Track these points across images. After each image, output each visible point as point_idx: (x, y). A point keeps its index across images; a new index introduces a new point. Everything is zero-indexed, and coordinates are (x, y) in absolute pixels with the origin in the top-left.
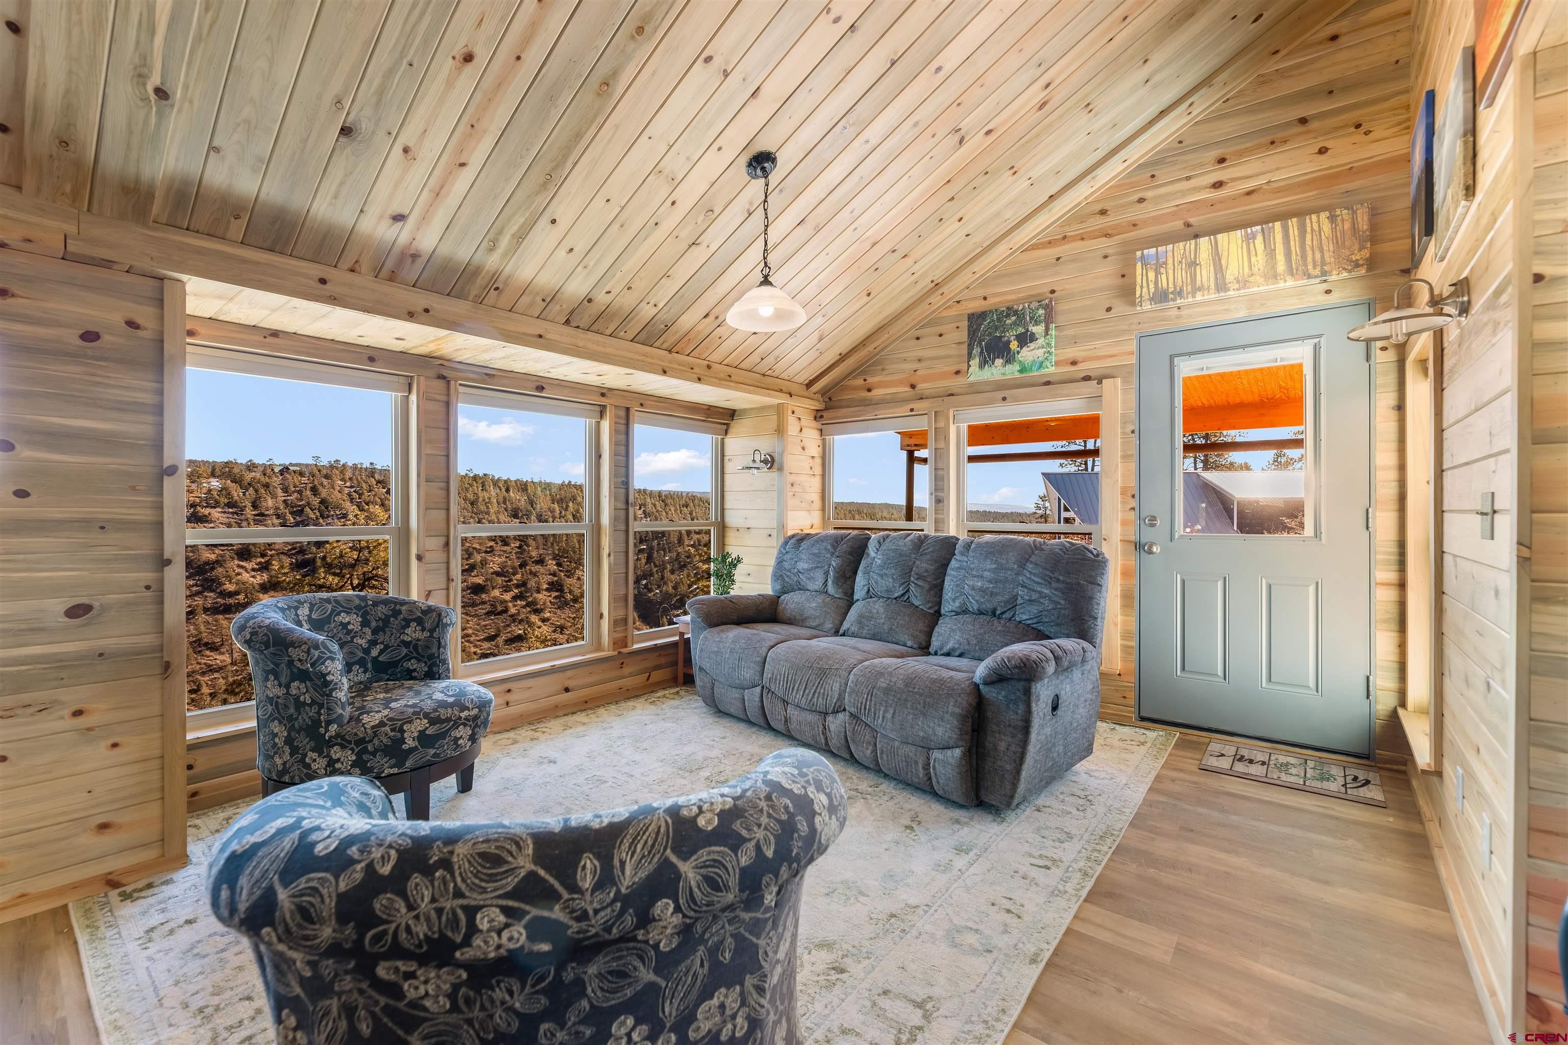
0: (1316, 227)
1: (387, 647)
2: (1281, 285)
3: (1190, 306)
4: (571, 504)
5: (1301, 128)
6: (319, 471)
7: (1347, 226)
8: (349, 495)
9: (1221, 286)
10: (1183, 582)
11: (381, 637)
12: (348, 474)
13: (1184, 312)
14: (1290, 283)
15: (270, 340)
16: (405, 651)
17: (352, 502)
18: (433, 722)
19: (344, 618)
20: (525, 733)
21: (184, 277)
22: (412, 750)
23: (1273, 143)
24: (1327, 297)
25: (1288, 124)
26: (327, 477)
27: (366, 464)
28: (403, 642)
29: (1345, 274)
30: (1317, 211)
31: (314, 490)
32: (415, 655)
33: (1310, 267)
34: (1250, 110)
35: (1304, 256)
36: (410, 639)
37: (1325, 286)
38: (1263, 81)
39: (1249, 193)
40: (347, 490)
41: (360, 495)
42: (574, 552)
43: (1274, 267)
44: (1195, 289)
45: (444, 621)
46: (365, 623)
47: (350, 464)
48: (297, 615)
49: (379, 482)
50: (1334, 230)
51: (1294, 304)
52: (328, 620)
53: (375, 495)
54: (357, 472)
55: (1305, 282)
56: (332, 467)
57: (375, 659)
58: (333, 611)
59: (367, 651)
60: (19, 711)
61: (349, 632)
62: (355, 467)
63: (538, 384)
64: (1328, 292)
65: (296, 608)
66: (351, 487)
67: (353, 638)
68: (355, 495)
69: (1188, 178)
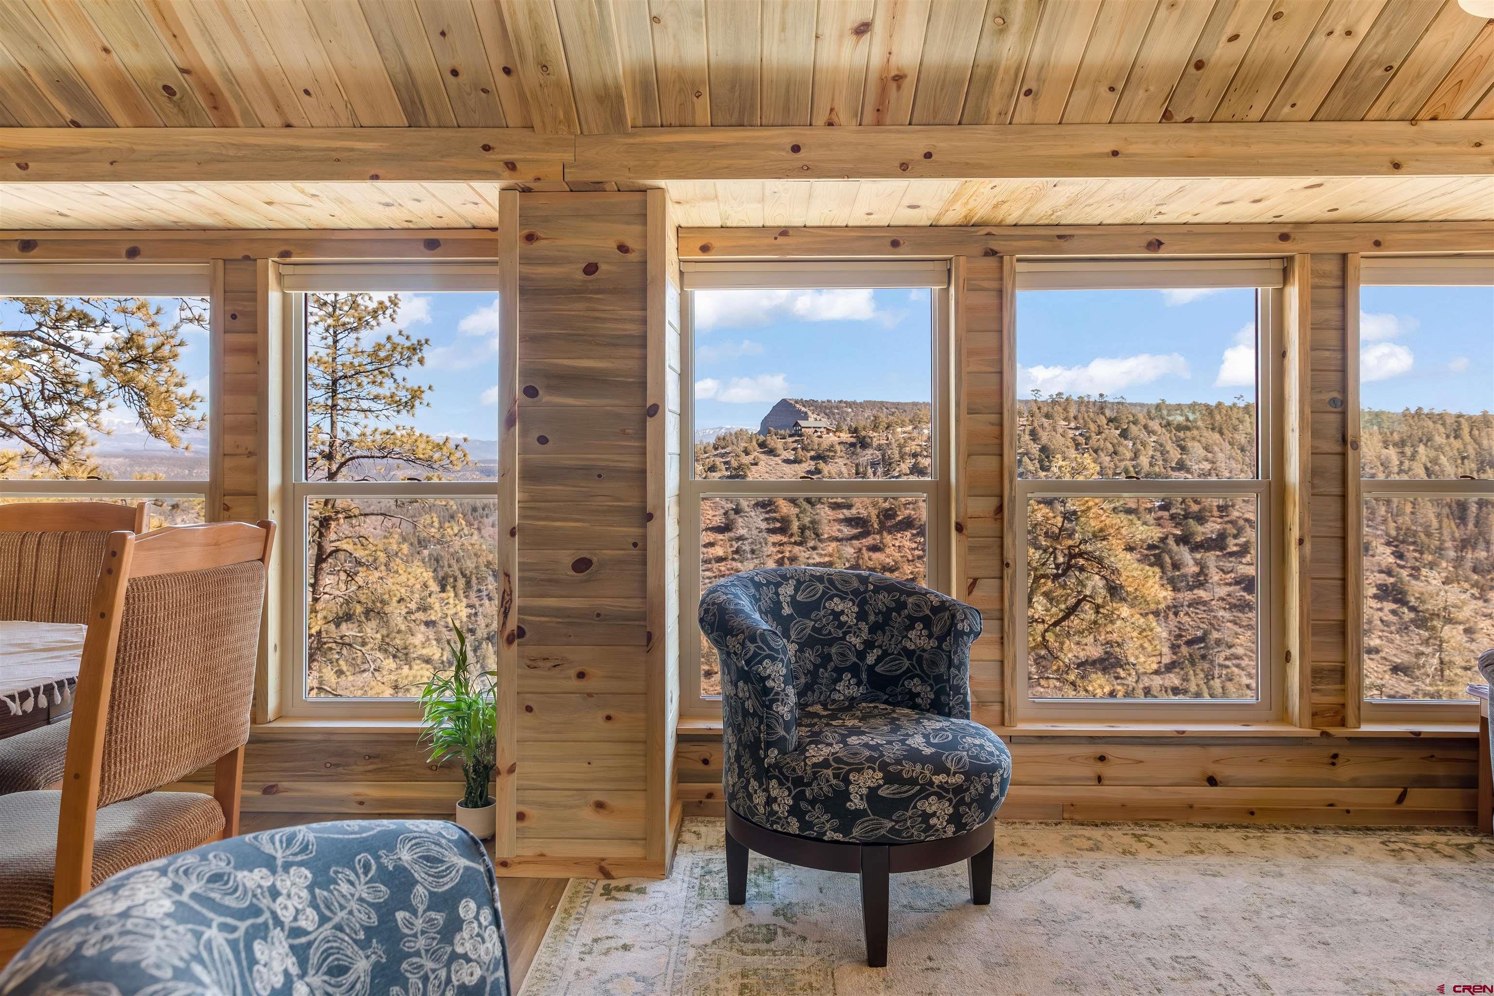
1: (885, 653)
4: (1421, 449)
6: (1039, 408)
8: (1074, 440)
11: (880, 638)
12: (1073, 412)
15: (781, 240)
16: (907, 663)
17: (1077, 449)
18: (891, 778)
19: (837, 604)
20: (1120, 836)
21: (662, 183)
22: (859, 814)
26: (1047, 416)
27: (1095, 397)
28: (905, 649)
31: (1034, 434)
32: (919, 672)
36: (913, 647)
40: (1071, 433)
41: (1088, 439)
42: (1429, 535)
45: (960, 626)
46: (862, 616)
47: (1075, 398)
48: (777, 594)
49: (1110, 420)
52: (816, 605)
53: (1105, 440)
54: (1083, 409)
56: (1054, 402)
57: (871, 668)
58: (824, 593)
59: (862, 655)
60: (540, 663)
61: (841, 625)
62: (1081, 402)
63: (1150, 238)
65: (778, 585)
66: (1077, 428)
67: (845, 634)
68: (1082, 440)
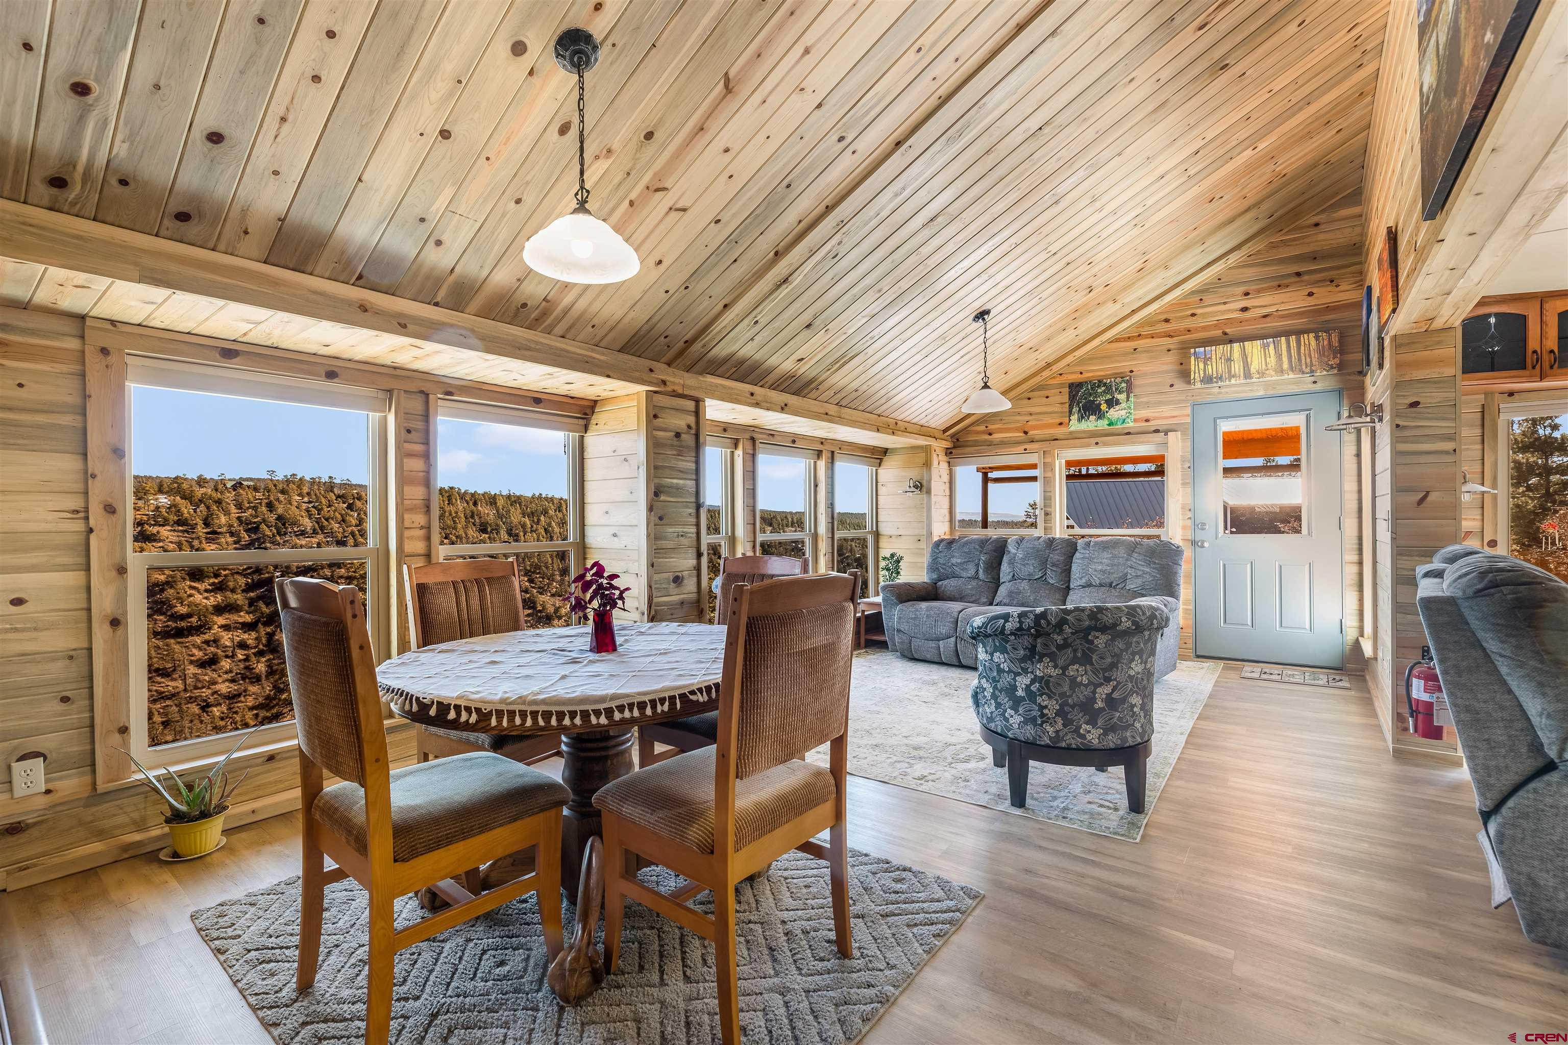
0: (1307, 343)
2: (1286, 376)
3: (1227, 386)
5: (1297, 279)
6: (275, 486)
7: (1326, 343)
8: (308, 510)
9: (1248, 375)
10: (1224, 565)
12: (306, 490)
13: (1223, 390)
14: (1291, 376)
17: (310, 518)
21: (707, 399)
23: (1279, 286)
24: (1315, 385)
25: (1289, 275)
26: (283, 492)
27: (325, 479)
29: (1325, 373)
30: (1307, 332)
31: (270, 506)
33: (1304, 367)
34: (1264, 264)
35: (1300, 360)
37: (1313, 379)
38: (1273, 246)
39: (1265, 317)
40: (304, 506)
41: (319, 511)
43: (1281, 365)
44: (1231, 376)
47: (307, 478)
49: (338, 497)
50: (1318, 345)
51: (1295, 389)
53: (335, 511)
54: (316, 487)
55: (1301, 376)
56: (288, 482)
62: (313, 482)
63: (793, 439)
64: (1315, 382)
66: (310, 502)
68: (314, 511)
69: (1225, 303)
